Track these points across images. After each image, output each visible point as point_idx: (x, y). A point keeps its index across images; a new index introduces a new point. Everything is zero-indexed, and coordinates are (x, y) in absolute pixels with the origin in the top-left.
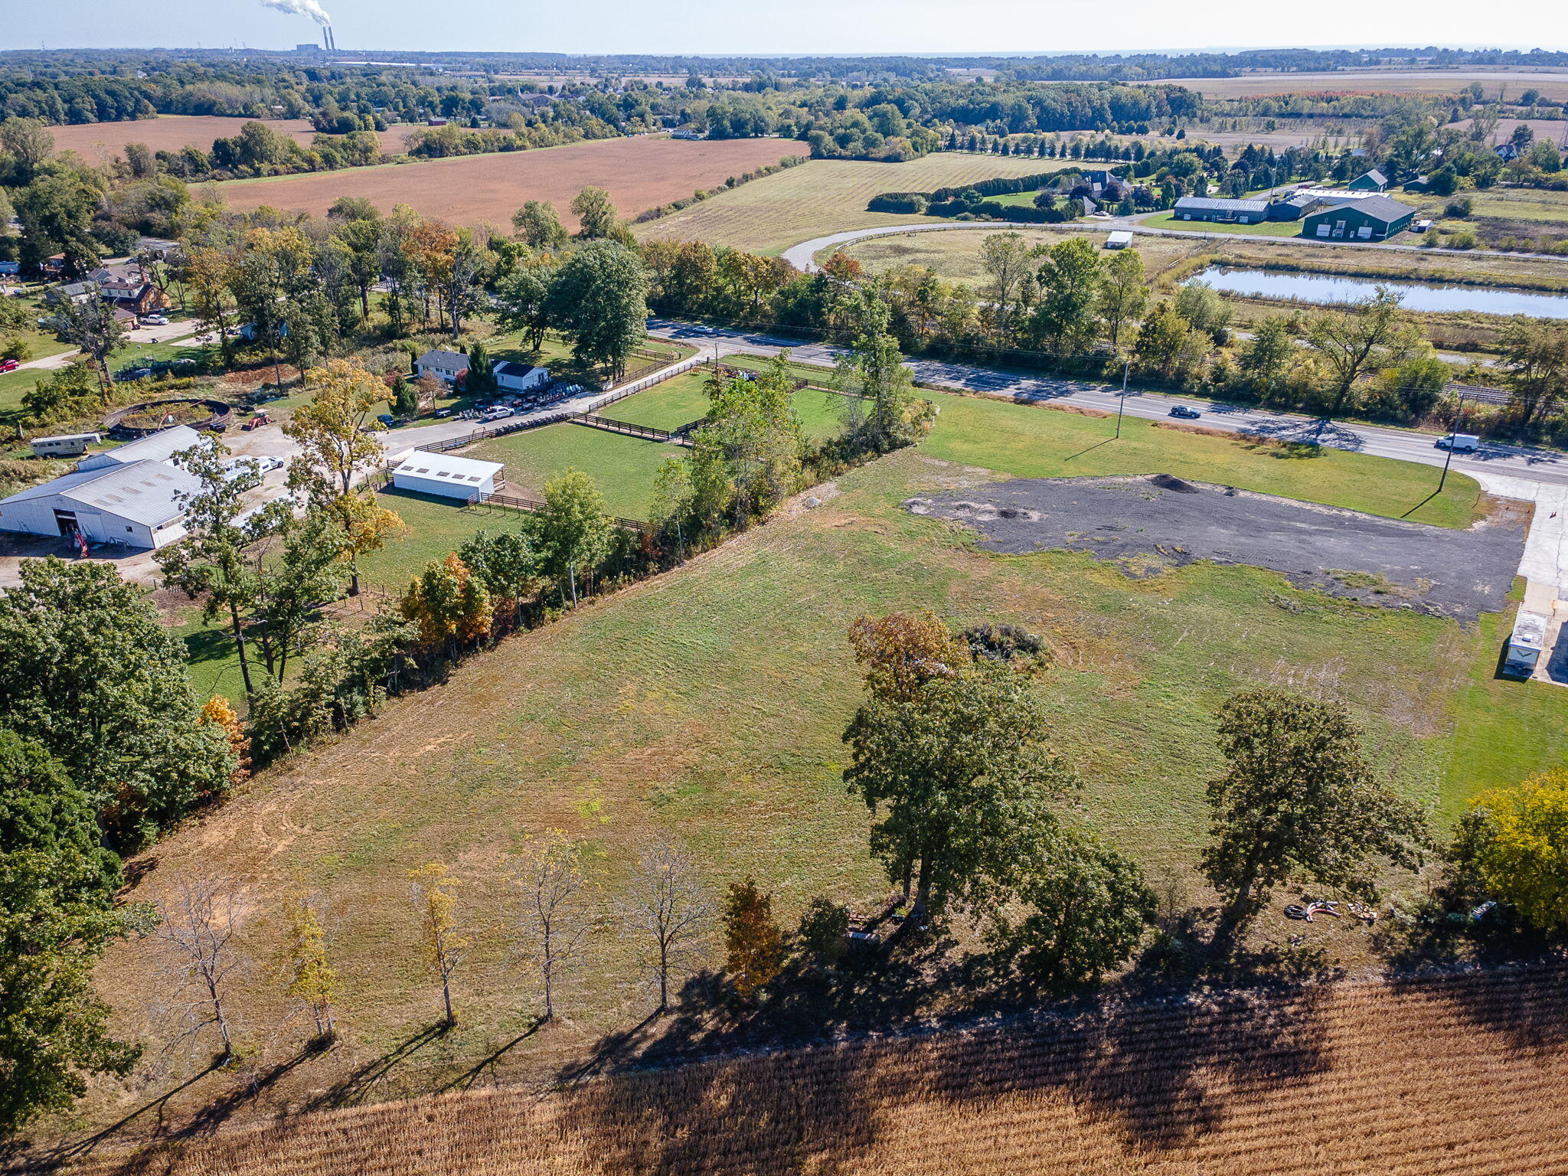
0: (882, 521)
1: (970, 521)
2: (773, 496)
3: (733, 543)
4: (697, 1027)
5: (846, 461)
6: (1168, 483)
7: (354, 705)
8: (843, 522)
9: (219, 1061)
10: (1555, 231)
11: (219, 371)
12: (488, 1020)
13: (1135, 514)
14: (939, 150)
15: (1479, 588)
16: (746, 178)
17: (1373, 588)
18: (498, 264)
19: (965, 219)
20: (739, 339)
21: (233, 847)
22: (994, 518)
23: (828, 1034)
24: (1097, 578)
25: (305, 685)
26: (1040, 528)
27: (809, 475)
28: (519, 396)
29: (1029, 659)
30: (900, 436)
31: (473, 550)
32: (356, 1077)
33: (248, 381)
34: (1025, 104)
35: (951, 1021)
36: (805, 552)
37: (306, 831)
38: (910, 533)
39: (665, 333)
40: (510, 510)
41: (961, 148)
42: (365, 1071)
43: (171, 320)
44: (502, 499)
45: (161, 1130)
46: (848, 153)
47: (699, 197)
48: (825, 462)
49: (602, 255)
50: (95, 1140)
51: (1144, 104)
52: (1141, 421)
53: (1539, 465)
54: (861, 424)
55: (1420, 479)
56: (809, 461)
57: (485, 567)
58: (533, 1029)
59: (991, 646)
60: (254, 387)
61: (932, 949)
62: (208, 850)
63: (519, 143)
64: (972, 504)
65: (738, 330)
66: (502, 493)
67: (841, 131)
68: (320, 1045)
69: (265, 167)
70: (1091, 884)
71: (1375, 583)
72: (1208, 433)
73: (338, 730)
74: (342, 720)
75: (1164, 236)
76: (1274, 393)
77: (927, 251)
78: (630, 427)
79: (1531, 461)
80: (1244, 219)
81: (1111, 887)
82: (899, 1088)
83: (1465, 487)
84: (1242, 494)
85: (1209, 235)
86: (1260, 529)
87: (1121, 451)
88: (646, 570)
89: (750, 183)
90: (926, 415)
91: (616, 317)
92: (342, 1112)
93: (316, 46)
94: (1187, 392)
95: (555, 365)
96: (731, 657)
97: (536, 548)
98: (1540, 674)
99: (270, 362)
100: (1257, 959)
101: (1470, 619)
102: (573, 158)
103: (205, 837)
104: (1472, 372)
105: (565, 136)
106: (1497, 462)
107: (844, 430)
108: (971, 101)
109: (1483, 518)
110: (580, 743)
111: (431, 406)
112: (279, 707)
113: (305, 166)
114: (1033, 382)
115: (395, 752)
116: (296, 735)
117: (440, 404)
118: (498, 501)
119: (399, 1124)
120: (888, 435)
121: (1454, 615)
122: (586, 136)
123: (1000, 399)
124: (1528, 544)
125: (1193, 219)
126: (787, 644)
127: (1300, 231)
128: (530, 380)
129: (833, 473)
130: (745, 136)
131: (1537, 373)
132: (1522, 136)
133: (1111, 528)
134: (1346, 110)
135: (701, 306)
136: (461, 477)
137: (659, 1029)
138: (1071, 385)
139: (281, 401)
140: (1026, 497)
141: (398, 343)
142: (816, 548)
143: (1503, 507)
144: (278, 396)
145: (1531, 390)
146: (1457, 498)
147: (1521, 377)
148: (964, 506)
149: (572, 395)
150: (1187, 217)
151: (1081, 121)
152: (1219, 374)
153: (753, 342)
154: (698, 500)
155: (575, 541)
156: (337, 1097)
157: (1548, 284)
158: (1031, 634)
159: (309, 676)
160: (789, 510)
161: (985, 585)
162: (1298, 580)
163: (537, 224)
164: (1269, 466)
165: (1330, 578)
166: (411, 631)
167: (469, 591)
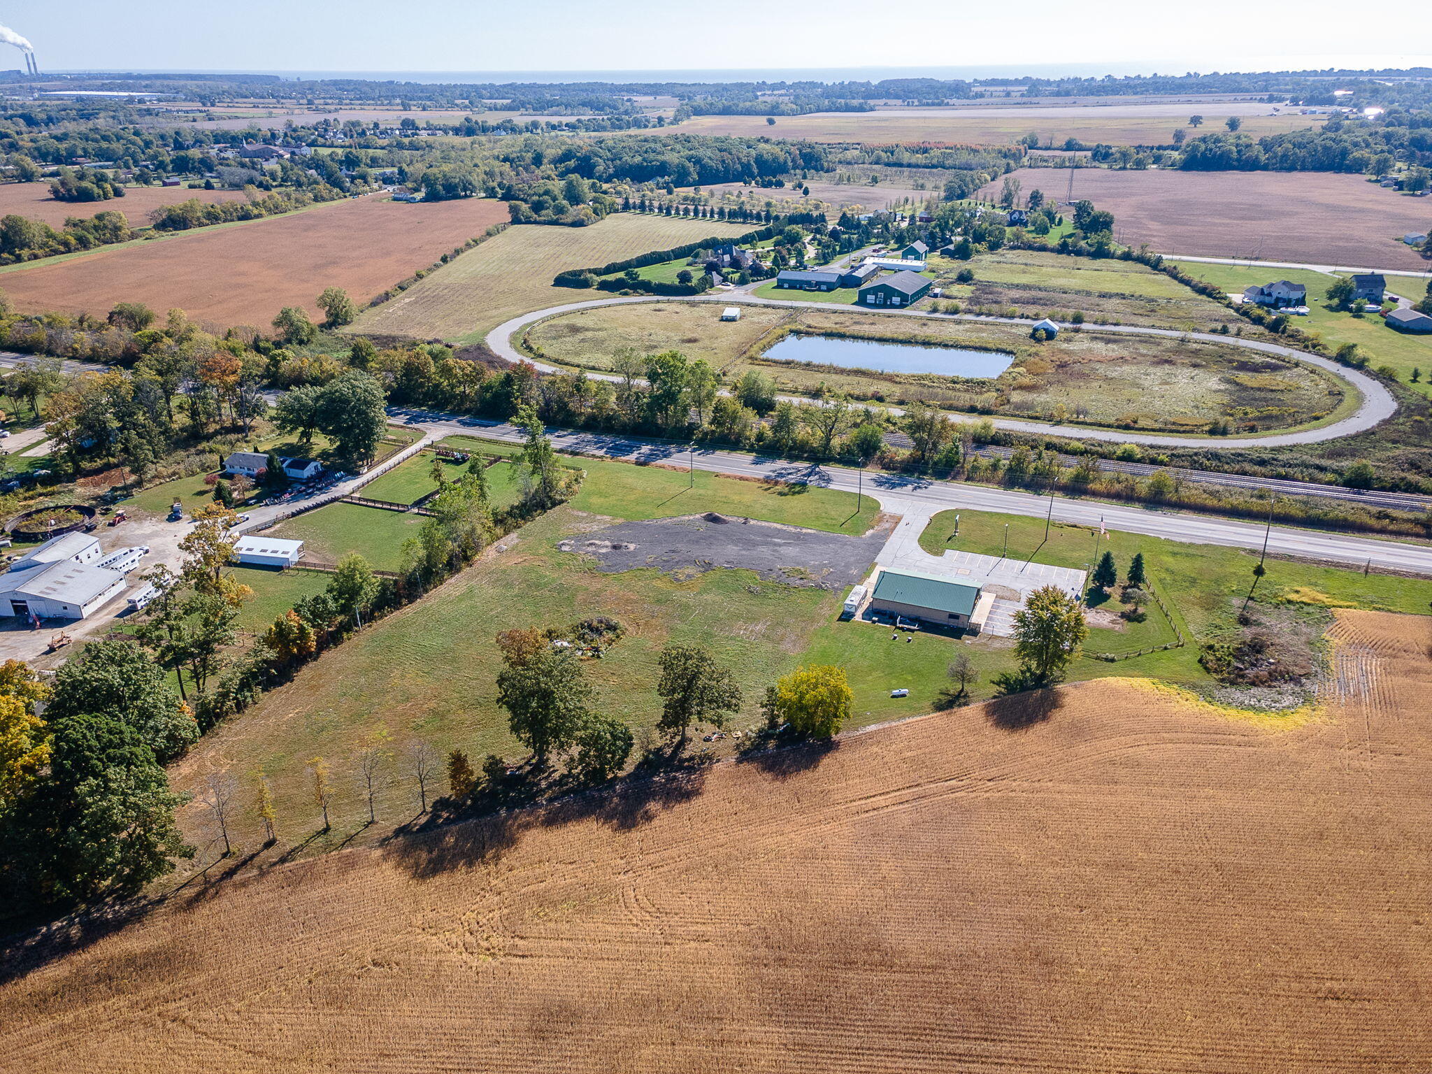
0: (544, 558)
1: (594, 553)
2: (477, 548)
3: (452, 580)
4: (440, 817)
5: (523, 518)
6: (713, 519)
7: (246, 698)
8: (520, 560)
9: (224, 856)
11: (71, 478)
12: (345, 826)
13: (689, 541)
14: (616, 211)
16: (457, 252)
17: (800, 576)
18: (267, 366)
19: (626, 294)
20: (454, 422)
21: (198, 774)
22: (609, 550)
23: (497, 812)
24: (658, 584)
25: (220, 690)
26: (634, 554)
27: (499, 531)
28: (303, 484)
29: (611, 635)
30: (558, 497)
31: (301, 606)
32: (289, 853)
33: (97, 485)
34: (687, 164)
35: (550, 800)
36: (494, 583)
37: (234, 762)
38: (559, 564)
39: (400, 420)
40: (311, 571)
41: (634, 208)
42: (293, 851)
43: (12, 432)
44: (305, 564)
45: (206, 882)
46: (542, 218)
47: (420, 276)
48: (510, 521)
49: (353, 386)
50: (178, 890)
51: (781, 160)
52: (708, 474)
53: (919, 490)
54: (533, 491)
55: (851, 505)
56: (497, 522)
57: (308, 615)
58: (366, 827)
59: (592, 630)
60: (104, 490)
61: (546, 774)
62: (185, 777)
63: (256, 212)
64: (597, 542)
65: (454, 414)
66: (304, 560)
67: (535, 198)
68: (270, 844)
69: (25, 253)
70: (602, 733)
71: (802, 573)
72: (747, 480)
73: (238, 712)
74: (240, 707)
75: (766, 306)
76: (791, 448)
77: (593, 330)
78: (382, 503)
79: (915, 488)
80: (824, 287)
81: (612, 734)
82: (527, 826)
83: (872, 509)
84: (752, 522)
85: (795, 304)
86: (755, 544)
87: (691, 497)
88: (400, 603)
89: (462, 256)
90: (576, 480)
91: (366, 426)
92: (287, 865)
93: (19, 72)
94: (742, 449)
95: (324, 455)
96: (453, 650)
97: (336, 600)
98: (858, 617)
99: (108, 467)
100: (686, 760)
102: (307, 229)
103: (182, 771)
105: (297, 200)
107: (521, 498)
108: (644, 160)
110: (373, 705)
111: (242, 497)
112: (210, 702)
113: (62, 248)
114: (649, 447)
115: (273, 720)
116: (218, 716)
117: (248, 495)
118: (302, 566)
119: (314, 865)
120: (550, 498)
121: (833, 588)
122: (316, 199)
123: (626, 462)
124: (887, 543)
125: (790, 288)
126: (483, 639)
127: (856, 299)
128: (309, 471)
129: (515, 527)
130: (457, 197)
132: (1036, 197)
133: (673, 551)
134: (935, 161)
135: (425, 394)
136: (276, 552)
137: (423, 820)
138: (673, 448)
139: (129, 500)
140: (629, 534)
141: (204, 445)
142: (501, 579)
143: (886, 520)
144: (126, 497)
146: (866, 515)
148: (591, 544)
149: (339, 479)
150: (786, 286)
151: (733, 174)
152: (760, 437)
153: (464, 424)
154: (429, 557)
155: (358, 593)
156: (283, 860)
158: (615, 620)
159: (223, 685)
160: (487, 556)
161: (598, 593)
162: (764, 575)
163: (292, 325)
164: (772, 501)
165: (780, 572)
166: (271, 654)
167: (301, 628)
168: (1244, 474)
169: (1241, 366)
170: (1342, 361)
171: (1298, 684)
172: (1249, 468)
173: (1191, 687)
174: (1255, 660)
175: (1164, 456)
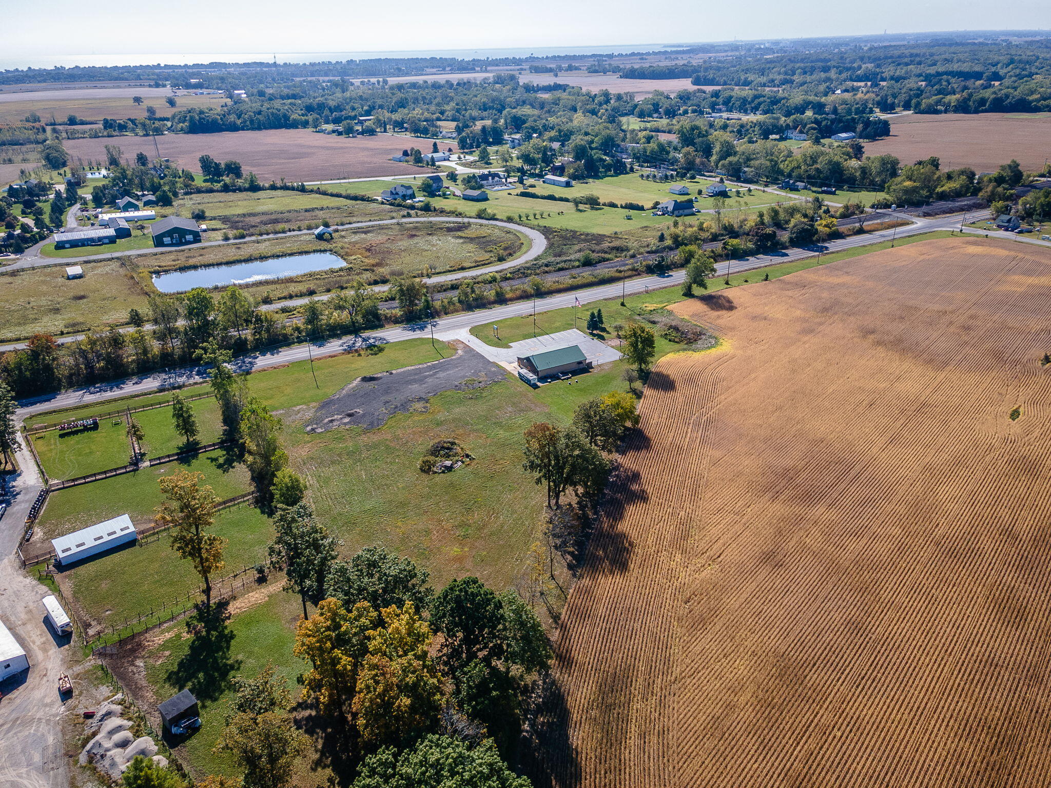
6: (369, 379)
15: (493, 369)
55: (422, 344)
66: (138, 529)
80: (106, 241)
84: (394, 372)
98: (539, 384)
101: (505, 378)
109: (457, 349)
118: (146, 533)
121: (502, 379)
124: (479, 352)
125: (72, 247)
127: (153, 243)
136: (114, 532)
143: (455, 344)
146: (441, 346)
148: (331, 421)
150: (67, 245)
168: (547, 272)
169: (449, 230)
170: (483, 218)
171: (704, 334)
172: (546, 269)
173: (684, 350)
174: (683, 333)
175: (509, 275)
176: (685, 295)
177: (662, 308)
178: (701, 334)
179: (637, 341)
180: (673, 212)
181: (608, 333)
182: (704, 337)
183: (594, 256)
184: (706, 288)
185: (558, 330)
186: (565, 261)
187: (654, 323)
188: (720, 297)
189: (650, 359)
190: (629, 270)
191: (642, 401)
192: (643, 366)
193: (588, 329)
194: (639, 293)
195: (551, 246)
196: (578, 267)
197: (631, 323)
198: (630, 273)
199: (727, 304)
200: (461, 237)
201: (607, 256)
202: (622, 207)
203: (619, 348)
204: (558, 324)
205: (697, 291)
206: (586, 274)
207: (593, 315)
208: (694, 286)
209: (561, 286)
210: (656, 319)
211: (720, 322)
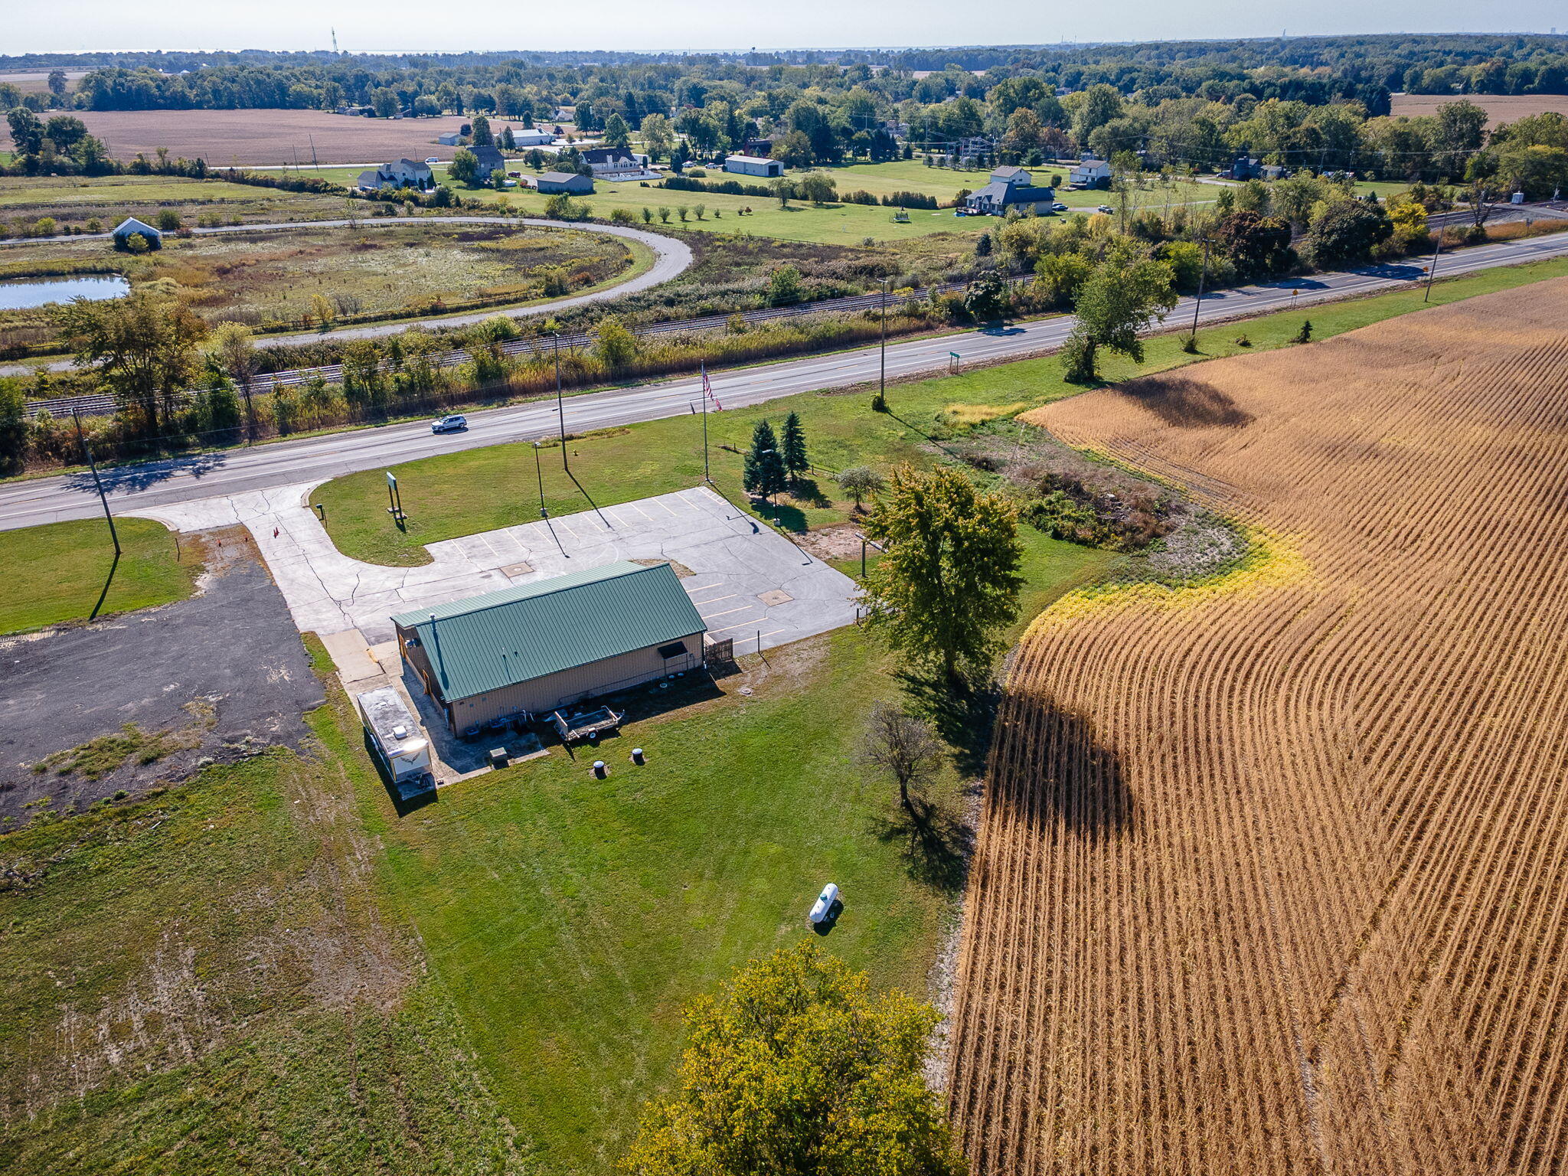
10: (23, 214)
15: (275, 677)
17: (134, 758)
53: (209, 475)
55: (84, 545)
71: (131, 748)
79: (197, 473)
83: (149, 535)
101: (300, 732)
104: (44, 382)
106: (157, 488)
109: (203, 570)
121: (276, 738)
124: (281, 584)
131: (133, 363)
143: (213, 545)
145: (138, 385)
146: (149, 555)
147: (115, 372)
157: (56, 267)
165: (51, 778)
168: (667, 319)
169: (465, 237)
170: (559, 218)
171: (1180, 510)
172: (667, 311)
173: (1123, 577)
174: (1100, 506)
175: (550, 323)
176: (1075, 379)
177: (1009, 418)
178: (1164, 511)
179: (933, 550)
180: (1003, 208)
181: (822, 502)
182: (1182, 522)
183: (806, 285)
184: (1139, 359)
185: (642, 489)
186: (724, 294)
187: (986, 465)
188: (1184, 385)
189: (993, 633)
190: (902, 314)
191: (968, 905)
192: (962, 663)
193: (749, 487)
194: (930, 375)
195: (700, 266)
196: (761, 308)
197: (903, 468)
198: (902, 323)
199: (1215, 407)
200: (484, 250)
201: (842, 285)
202: (886, 203)
203: (860, 568)
204: (647, 469)
205: (1111, 364)
206: (777, 326)
207: (764, 437)
208: (1103, 353)
209: (694, 353)
210: (994, 455)
211: (1216, 464)
